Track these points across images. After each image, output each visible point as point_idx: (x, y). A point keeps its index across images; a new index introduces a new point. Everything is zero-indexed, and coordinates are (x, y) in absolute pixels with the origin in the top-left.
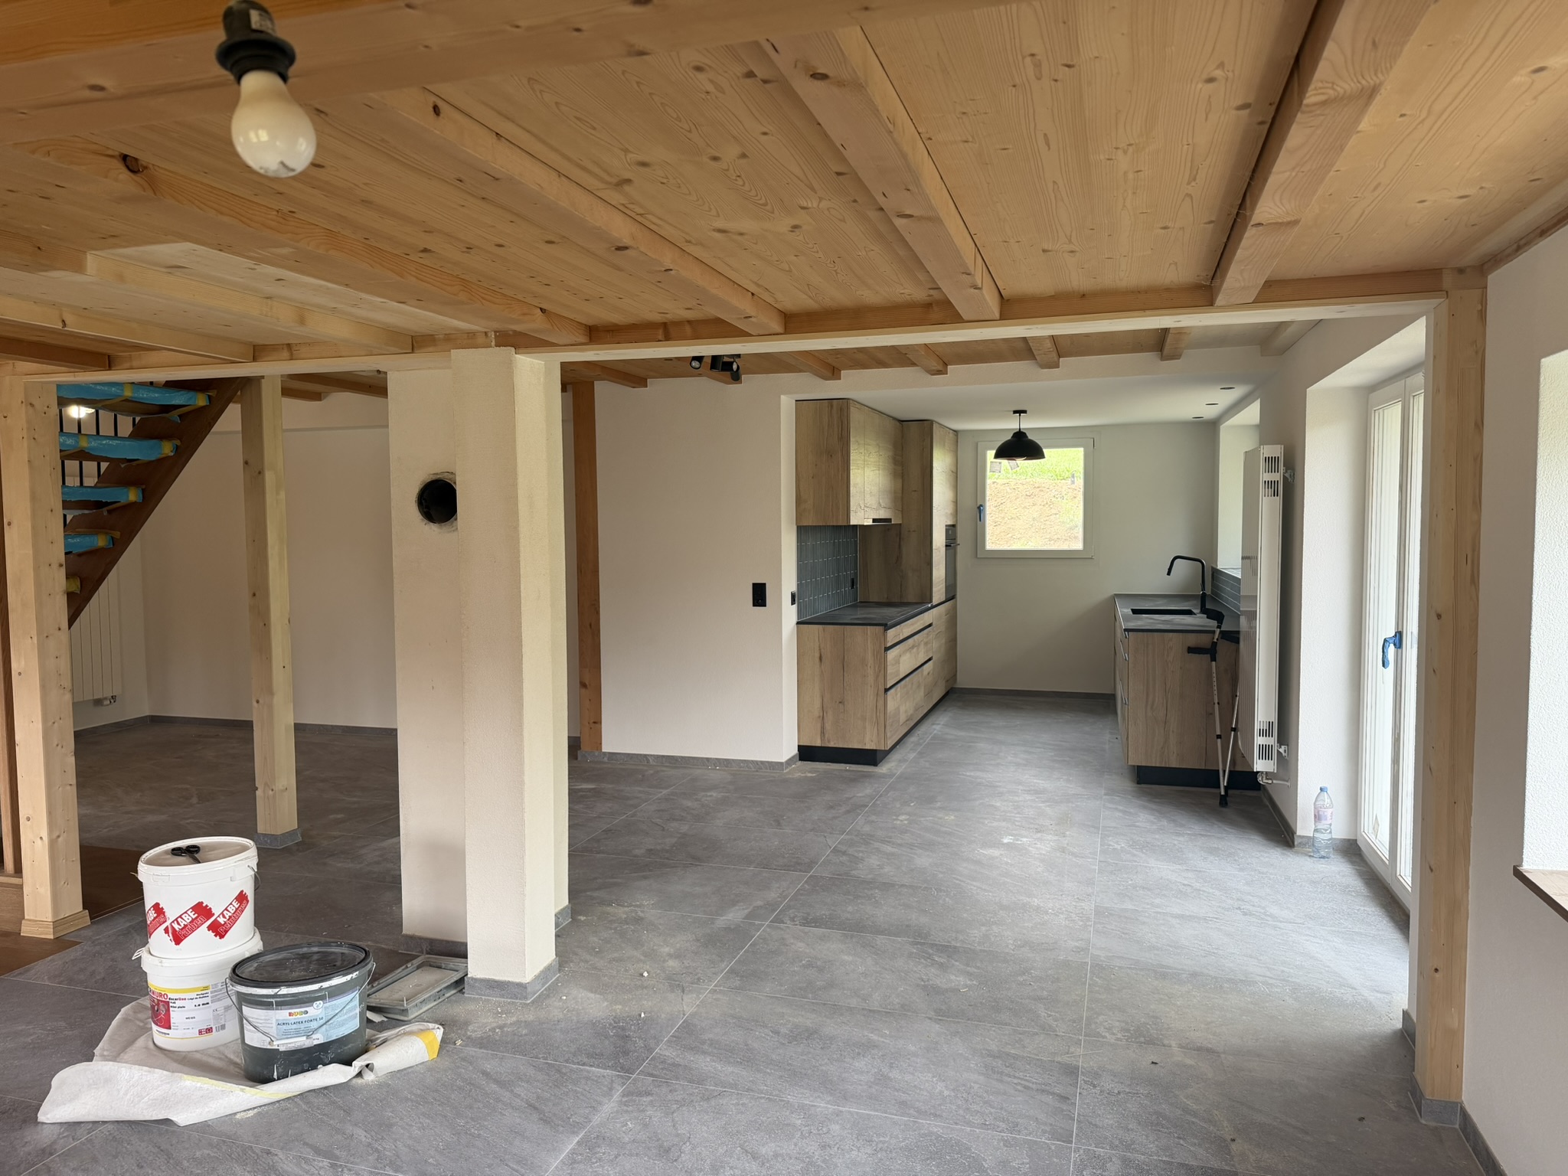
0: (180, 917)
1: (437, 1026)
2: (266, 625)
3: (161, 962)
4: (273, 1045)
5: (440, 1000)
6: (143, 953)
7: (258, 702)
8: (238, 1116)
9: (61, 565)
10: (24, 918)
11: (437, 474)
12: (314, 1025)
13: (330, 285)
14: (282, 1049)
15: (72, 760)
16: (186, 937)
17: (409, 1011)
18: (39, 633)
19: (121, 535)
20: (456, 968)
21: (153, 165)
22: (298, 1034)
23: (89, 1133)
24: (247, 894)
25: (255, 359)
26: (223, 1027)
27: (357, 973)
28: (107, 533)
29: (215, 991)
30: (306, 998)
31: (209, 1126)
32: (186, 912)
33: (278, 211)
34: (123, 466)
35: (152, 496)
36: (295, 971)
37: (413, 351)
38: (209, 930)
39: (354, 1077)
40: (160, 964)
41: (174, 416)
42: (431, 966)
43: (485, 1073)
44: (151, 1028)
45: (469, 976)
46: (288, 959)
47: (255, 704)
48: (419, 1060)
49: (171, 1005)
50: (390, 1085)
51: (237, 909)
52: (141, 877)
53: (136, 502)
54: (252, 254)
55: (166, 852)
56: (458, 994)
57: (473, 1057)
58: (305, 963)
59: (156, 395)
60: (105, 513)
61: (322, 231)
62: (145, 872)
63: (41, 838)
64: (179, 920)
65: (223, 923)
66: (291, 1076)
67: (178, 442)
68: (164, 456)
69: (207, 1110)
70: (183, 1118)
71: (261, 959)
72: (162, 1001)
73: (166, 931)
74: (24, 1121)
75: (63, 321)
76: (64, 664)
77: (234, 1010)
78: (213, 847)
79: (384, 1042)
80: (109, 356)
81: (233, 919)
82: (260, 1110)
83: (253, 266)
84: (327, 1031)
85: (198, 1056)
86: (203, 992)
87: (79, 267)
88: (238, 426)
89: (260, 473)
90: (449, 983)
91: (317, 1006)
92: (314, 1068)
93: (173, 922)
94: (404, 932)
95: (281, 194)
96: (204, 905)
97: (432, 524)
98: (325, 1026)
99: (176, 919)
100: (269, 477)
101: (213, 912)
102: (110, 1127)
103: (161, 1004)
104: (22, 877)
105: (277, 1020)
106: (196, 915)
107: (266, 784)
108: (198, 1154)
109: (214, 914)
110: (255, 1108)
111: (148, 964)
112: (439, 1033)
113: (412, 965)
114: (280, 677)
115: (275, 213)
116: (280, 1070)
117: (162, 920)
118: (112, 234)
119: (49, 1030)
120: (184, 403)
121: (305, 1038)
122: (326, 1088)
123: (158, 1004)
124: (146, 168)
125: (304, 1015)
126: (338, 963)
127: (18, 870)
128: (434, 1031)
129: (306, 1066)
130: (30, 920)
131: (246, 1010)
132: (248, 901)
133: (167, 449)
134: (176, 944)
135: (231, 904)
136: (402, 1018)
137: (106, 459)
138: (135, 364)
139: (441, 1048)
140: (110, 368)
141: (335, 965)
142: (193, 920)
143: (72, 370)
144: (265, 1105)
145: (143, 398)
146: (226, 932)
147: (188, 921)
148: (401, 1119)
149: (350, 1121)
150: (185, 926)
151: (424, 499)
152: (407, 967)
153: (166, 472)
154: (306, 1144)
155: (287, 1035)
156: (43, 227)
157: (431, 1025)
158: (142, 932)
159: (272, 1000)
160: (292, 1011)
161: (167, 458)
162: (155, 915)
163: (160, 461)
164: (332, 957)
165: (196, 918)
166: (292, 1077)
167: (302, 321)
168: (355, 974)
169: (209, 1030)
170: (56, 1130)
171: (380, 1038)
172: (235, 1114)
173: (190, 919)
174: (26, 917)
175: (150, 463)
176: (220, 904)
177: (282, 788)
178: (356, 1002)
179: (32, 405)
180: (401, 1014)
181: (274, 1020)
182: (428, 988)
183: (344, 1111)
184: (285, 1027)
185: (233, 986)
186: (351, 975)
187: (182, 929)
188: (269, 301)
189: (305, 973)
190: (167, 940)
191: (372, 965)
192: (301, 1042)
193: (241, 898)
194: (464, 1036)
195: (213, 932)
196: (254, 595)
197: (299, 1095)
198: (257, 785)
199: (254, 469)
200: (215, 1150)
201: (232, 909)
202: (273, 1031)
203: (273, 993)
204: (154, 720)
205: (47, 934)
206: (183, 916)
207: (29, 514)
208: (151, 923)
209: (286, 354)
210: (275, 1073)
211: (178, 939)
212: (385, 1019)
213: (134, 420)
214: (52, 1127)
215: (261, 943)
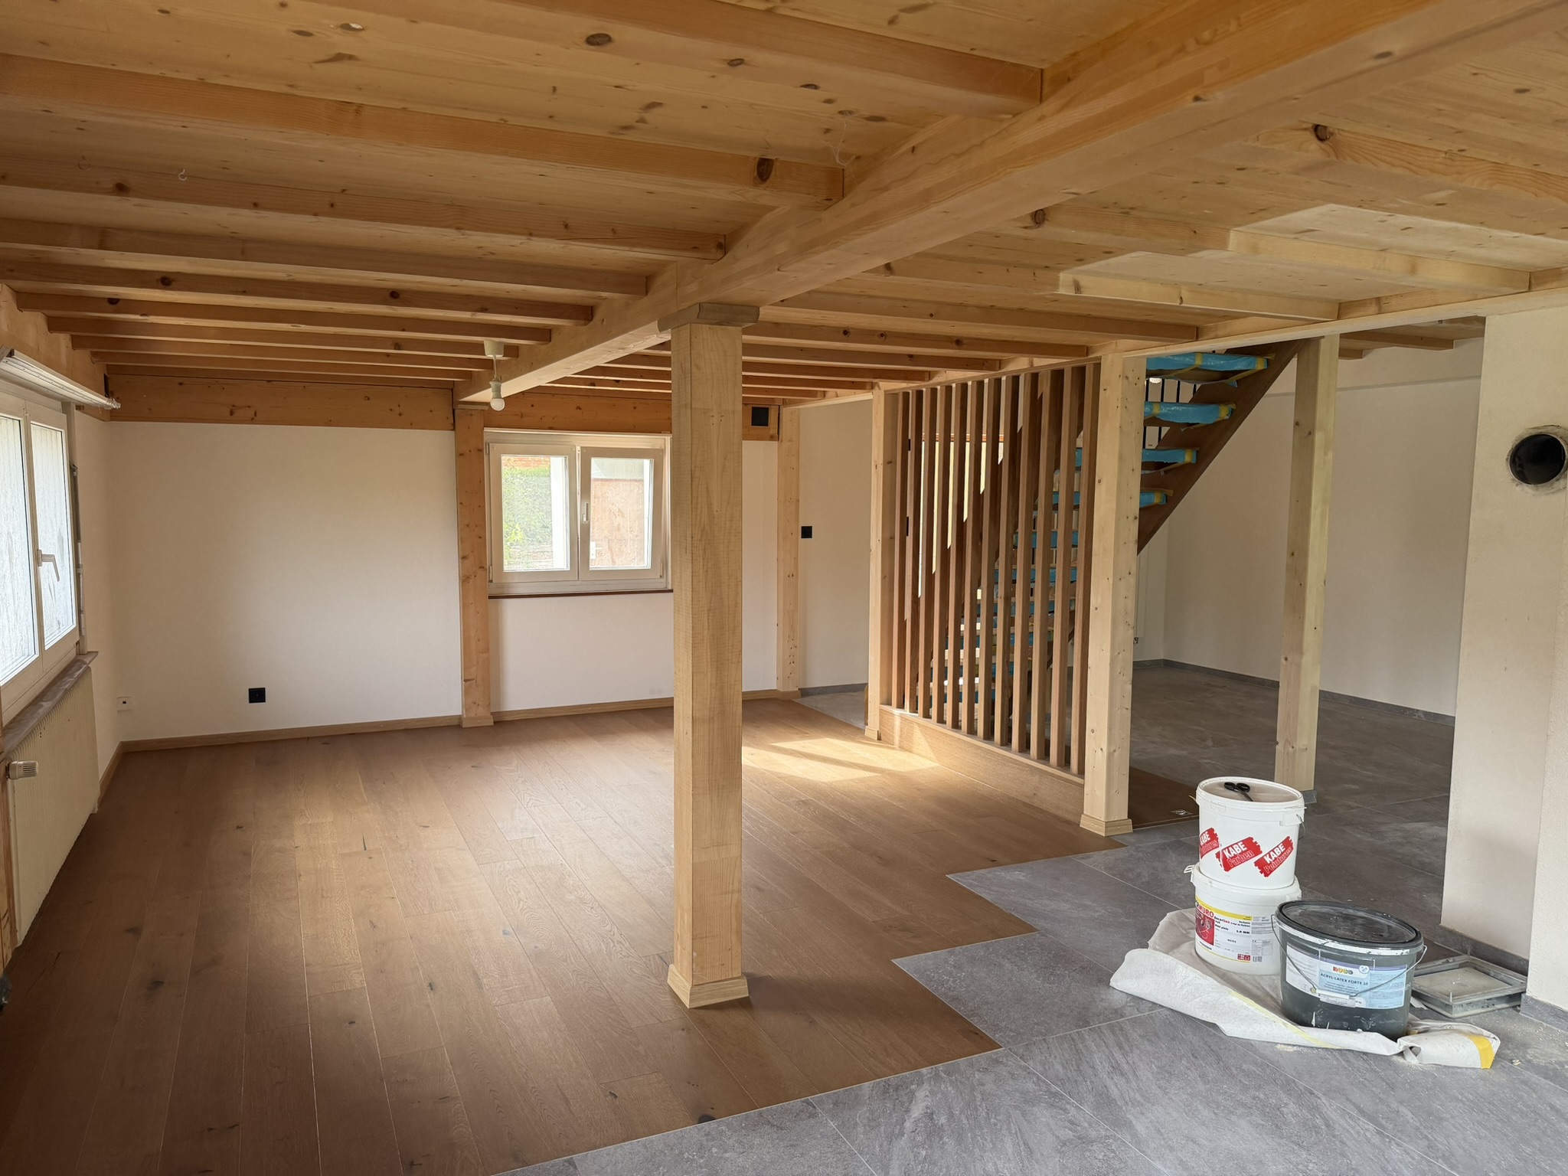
0: (1231, 846)
1: (1493, 1036)
2: (1302, 585)
3: (1211, 882)
4: (1315, 992)
5: (1489, 1009)
6: (1193, 869)
7: (1286, 659)
8: (1278, 1046)
9: (1136, 518)
10: (1083, 813)
11: (1538, 428)
12: (1358, 988)
13: (1462, 226)
14: (1323, 999)
15: (1129, 687)
16: (1234, 866)
17: (1454, 1009)
18: (1114, 576)
19: (1174, 492)
20: (1508, 981)
21: (1339, 129)
22: (1340, 990)
23: (1150, 1011)
24: (1293, 841)
25: (1339, 318)
26: (1260, 959)
27: (1408, 950)
28: (1162, 492)
29: (1256, 924)
30: (1353, 958)
31: (1252, 1045)
32: (1236, 844)
33: (1446, 153)
34: (1182, 430)
35: (1204, 458)
36: (1340, 929)
37: (1530, 289)
38: (1256, 865)
39: (1395, 1055)
40: (1209, 884)
41: (1233, 381)
42: (1475, 968)
43: (1553, 1107)
44: (1194, 939)
45: (1527, 994)
46: (1332, 915)
47: (1283, 660)
48: (1469, 1064)
49: (1216, 923)
50: (1436, 1077)
51: (1282, 853)
52: (1198, 801)
53: (1190, 463)
54: (1391, 205)
55: (1219, 784)
56: (1511, 1010)
57: (1537, 1084)
58: (1349, 924)
59: (1222, 362)
60: (1162, 473)
61: (1489, 165)
62: (1202, 797)
63: (1102, 749)
64: (1230, 849)
65: (1269, 862)
66: (1329, 1028)
67: (1233, 406)
68: (1220, 419)
69: (1251, 1030)
70: (1231, 1028)
71: (1305, 907)
72: (1208, 918)
73: (1218, 855)
74: (1099, 981)
75: (1181, 298)
76: (1131, 604)
77: (1277, 946)
78: (1262, 790)
79: (1426, 1031)
80: (1197, 328)
81: (1279, 861)
82: (1299, 1049)
83: (1385, 218)
84: (1370, 998)
85: (1236, 977)
86: (1245, 921)
87: (1222, 245)
88: (1293, 388)
89: (1310, 433)
90: (1503, 995)
91: (1363, 970)
92: (1354, 1029)
93: (1225, 849)
94: (1442, 924)
95: (1460, 132)
96: (1254, 841)
97: (1525, 485)
98: (1368, 992)
99: (1228, 848)
100: (1319, 438)
101: (1261, 849)
102: (1167, 1012)
103: (1207, 920)
104: (1084, 779)
105: (1321, 970)
106: (1246, 849)
107: (1287, 741)
108: (1244, 1066)
109: (1261, 852)
110: (1294, 1045)
111: (1197, 879)
112: (1496, 1044)
113: (1454, 961)
114: (1311, 638)
115: (1443, 155)
116: (1319, 1019)
117: (1215, 845)
118: (1262, 208)
119: (1110, 912)
120: (1245, 369)
121: (1348, 997)
122: (1365, 1053)
123: (1204, 920)
124: (1332, 134)
125: (1348, 974)
126: (1386, 935)
127: (1081, 772)
128: (1490, 1040)
129: (1345, 1024)
130: (1087, 816)
131: (1290, 950)
132: (1292, 849)
133: (1223, 412)
134: (1225, 870)
135: (1277, 847)
136: (1444, 1013)
137: (1167, 424)
138: (1220, 333)
139: (1495, 1062)
140: (1197, 339)
141: (1382, 936)
142: (1242, 852)
143: (1165, 343)
144: (1305, 1047)
145: (1210, 366)
146: (1271, 872)
147: (1238, 852)
148: (1452, 1117)
149: (1394, 1096)
150: (1235, 856)
151: (1519, 457)
152: (1448, 962)
153: (1218, 434)
154: (1347, 1099)
155: (1328, 987)
156: (1206, 211)
157: (1485, 1032)
158: (1194, 852)
159: (1317, 949)
160: (1338, 967)
161: (1224, 420)
162: (1209, 839)
163: (1216, 424)
164: (1379, 926)
165: (1245, 851)
166: (1330, 1030)
167: (1413, 270)
168: (1406, 951)
169: (1247, 958)
170: (1125, 998)
171: (1422, 1024)
172: (1277, 1044)
173: (1240, 851)
174: (1085, 812)
175: (1207, 426)
176: (1268, 844)
177: (1303, 748)
178: (1404, 979)
179: (1127, 378)
180: (1442, 1008)
181: (1318, 970)
182: (1475, 991)
183: (1387, 1084)
184: (1328, 979)
185: (1279, 924)
186: (1401, 951)
187: (1232, 858)
188: (1383, 253)
189: (1351, 934)
190: (1218, 864)
191: (1422, 948)
192: (1342, 999)
193: (1287, 843)
194: (1523, 1058)
195: (1259, 868)
196: (1293, 554)
197: (1337, 1050)
198: (1277, 740)
199: (1304, 429)
200: (1260, 1069)
201: (1278, 852)
202: (1316, 980)
203: (1320, 943)
204: (1168, 664)
205: (1099, 831)
206: (1234, 847)
207: (1116, 471)
208: (1204, 845)
209: (1373, 308)
210: (1314, 1020)
211: (1228, 866)
212: (1425, 1008)
213: (1195, 386)
214: (1121, 994)
215: (1300, 891)
